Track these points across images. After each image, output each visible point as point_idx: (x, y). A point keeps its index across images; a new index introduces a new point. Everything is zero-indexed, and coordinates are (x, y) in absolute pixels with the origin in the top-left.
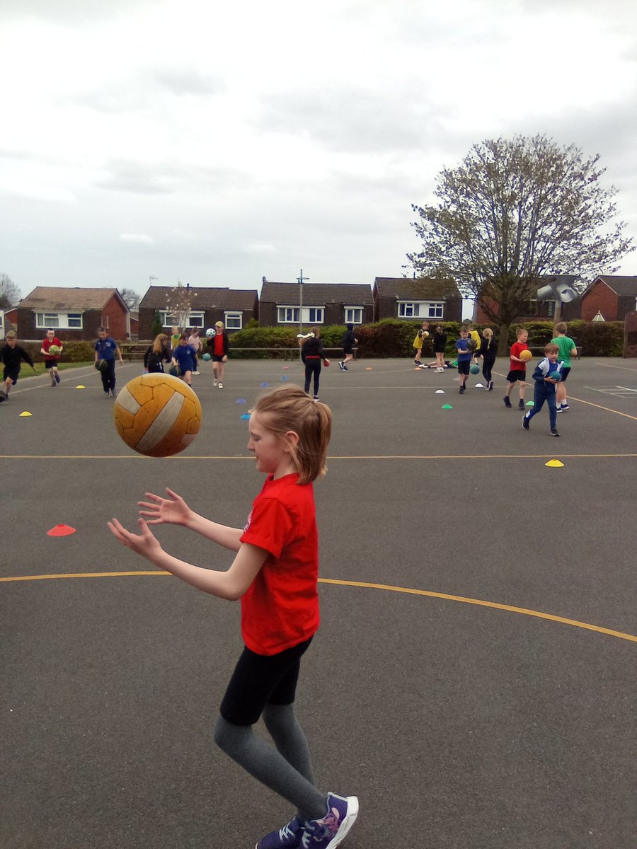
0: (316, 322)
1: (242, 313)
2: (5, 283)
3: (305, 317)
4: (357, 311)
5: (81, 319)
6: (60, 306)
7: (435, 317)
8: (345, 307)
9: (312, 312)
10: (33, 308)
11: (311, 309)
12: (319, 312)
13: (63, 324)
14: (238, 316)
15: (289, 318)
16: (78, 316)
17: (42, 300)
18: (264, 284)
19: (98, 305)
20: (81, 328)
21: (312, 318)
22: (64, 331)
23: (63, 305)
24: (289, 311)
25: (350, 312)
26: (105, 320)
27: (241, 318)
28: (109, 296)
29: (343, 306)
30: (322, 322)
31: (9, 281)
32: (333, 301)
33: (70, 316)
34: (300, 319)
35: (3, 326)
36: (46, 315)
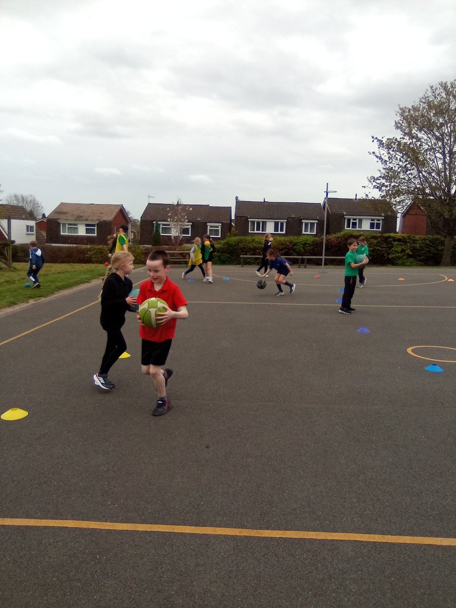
0: (279, 232)
1: (221, 224)
2: (32, 202)
3: (270, 228)
4: (312, 224)
5: (96, 228)
6: (79, 218)
7: (375, 230)
8: (303, 221)
9: (276, 225)
10: (59, 219)
11: (275, 222)
12: (282, 224)
13: (82, 231)
14: (218, 227)
15: (258, 229)
16: (94, 225)
17: (66, 213)
18: (237, 202)
19: (109, 218)
20: (96, 235)
21: (276, 230)
22: (82, 237)
23: (81, 217)
24: (258, 223)
25: (306, 224)
26: (113, 229)
27: (220, 228)
28: (117, 210)
29: (301, 220)
30: (284, 232)
31: (35, 200)
32: (293, 216)
33: (87, 225)
34: (267, 230)
35: (34, 233)
36: (69, 224)
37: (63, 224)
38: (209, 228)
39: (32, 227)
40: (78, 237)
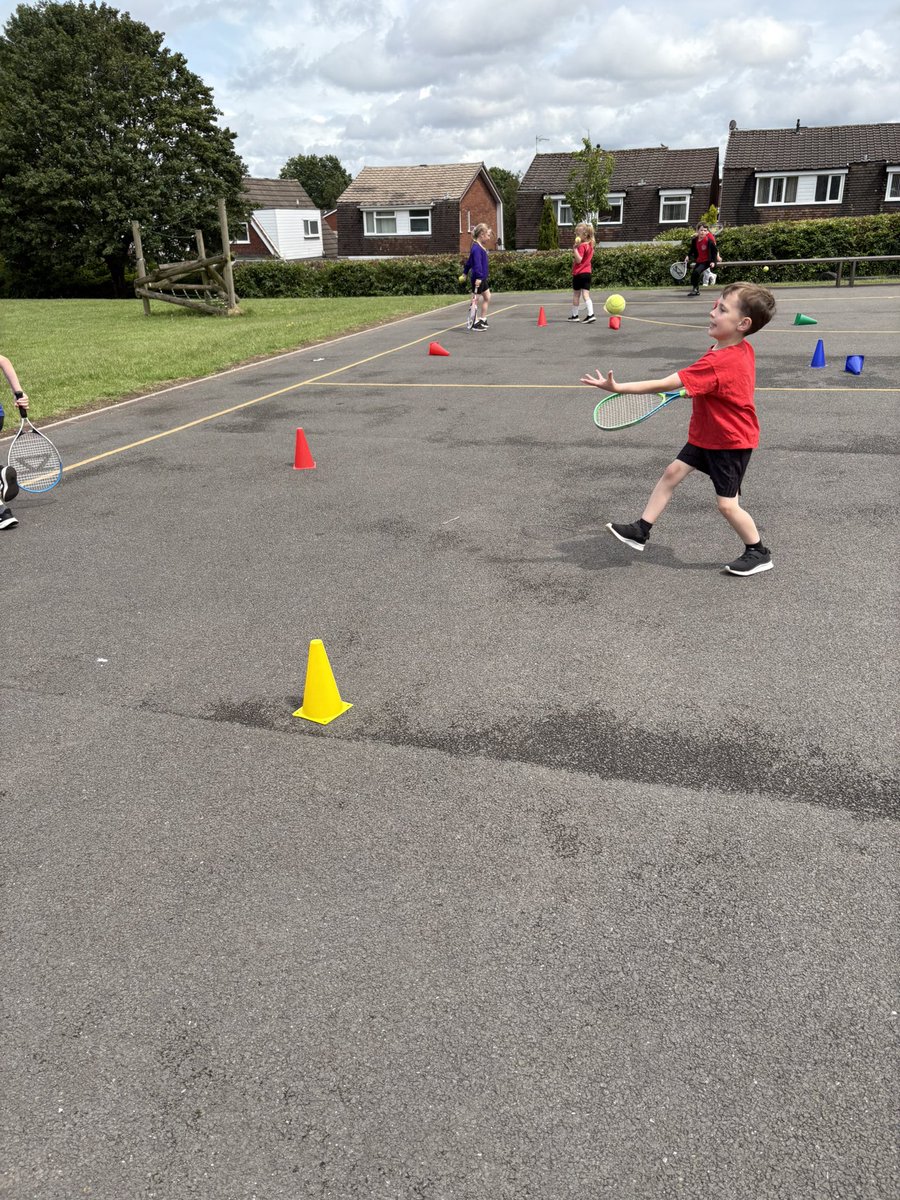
0: (828, 201)
1: (690, 192)
3: (806, 193)
5: (429, 218)
6: (398, 199)
8: (888, 170)
9: (822, 182)
10: (358, 203)
11: (819, 177)
12: (836, 180)
13: (403, 227)
14: (684, 199)
15: (777, 198)
16: (425, 213)
17: (370, 189)
18: (732, 135)
19: (453, 194)
20: (429, 232)
21: (820, 195)
22: (405, 239)
23: (402, 195)
24: (779, 182)
25: (897, 178)
26: (465, 218)
27: (687, 201)
28: (471, 175)
29: (886, 166)
30: (839, 201)
32: (866, 158)
33: (413, 213)
34: (798, 198)
35: (320, 234)
36: (379, 213)
37: (367, 213)
38: (663, 202)
39: (314, 224)
40: (396, 239)
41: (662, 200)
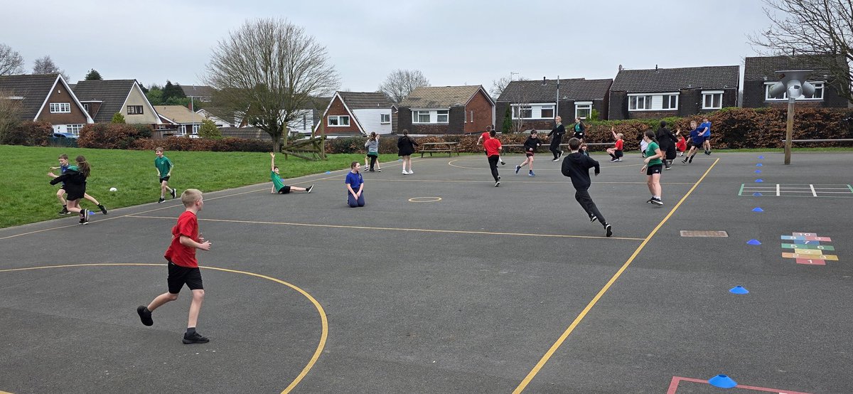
0: (670, 109)
1: (592, 103)
2: (419, 80)
3: (657, 104)
4: (716, 96)
5: (448, 115)
6: (431, 105)
8: (702, 92)
9: (665, 99)
10: (410, 107)
11: (664, 96)
12: (673, 98)
13: (434, 119)
14: (589, 106)
15: (641, 106)
16: (446, 112)
17: (417, 100)
18: (619, 72)
19: (461, 102)
20: (448, 122)
21: (665, 105)
22: (434, 126)
23: (433, 103)
24: (641, 99)
25: (708, 97)
26: (469, 114)
28: (475, 91)
29: (701, 91)
30: (676, 109)
31: (422, 77)
32: (689, 87)
33: (439, 112)
34: (651, 106)
35: (391, 122)
36: (421, 112)
37: (414, 112)
38: (577, 108)
39: (387, 117)
40: (429, 126)
41: (576, 106)
